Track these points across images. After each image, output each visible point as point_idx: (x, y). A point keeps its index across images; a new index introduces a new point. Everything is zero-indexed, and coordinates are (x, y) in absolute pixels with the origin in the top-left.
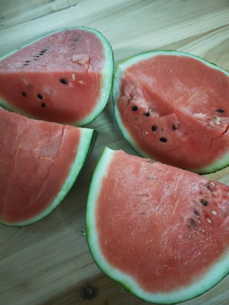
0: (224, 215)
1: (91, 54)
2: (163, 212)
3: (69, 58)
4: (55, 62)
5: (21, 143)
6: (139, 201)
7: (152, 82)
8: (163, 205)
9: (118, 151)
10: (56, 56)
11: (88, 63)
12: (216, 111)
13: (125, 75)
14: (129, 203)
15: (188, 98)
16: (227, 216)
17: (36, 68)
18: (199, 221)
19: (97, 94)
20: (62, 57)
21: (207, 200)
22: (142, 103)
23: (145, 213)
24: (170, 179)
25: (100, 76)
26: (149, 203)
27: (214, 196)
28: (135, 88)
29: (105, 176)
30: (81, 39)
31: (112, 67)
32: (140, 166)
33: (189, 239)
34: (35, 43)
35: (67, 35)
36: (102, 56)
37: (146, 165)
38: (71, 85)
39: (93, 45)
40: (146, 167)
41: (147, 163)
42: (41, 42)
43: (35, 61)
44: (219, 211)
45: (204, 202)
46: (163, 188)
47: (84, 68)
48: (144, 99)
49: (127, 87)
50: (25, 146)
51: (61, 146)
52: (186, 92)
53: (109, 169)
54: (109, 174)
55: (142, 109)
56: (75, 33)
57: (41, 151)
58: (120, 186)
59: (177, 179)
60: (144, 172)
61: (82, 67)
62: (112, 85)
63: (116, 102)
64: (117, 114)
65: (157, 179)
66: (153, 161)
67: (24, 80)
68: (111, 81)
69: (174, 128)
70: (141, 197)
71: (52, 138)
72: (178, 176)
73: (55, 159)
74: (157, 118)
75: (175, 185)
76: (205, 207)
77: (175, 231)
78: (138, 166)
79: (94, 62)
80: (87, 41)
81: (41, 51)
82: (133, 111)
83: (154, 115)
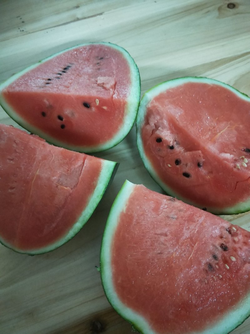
0: (243, 262)
1: (117, 76)
2: (180, 254)
3: (93, 80)
4: (78, 83)
5: (39, 169)
6: (158, 240)
7: (179, 114)
8: (181, 246)
9: (138, 185)
10: (79, 75)
11: (114, 88)
12: (244, 151)
13: (152, 105)
14: (146, 242)
15: (216, 134)
16: (246, 263)
17: (58, 88)
18: (217, 267)
19: (121, 121)
20: (86, 77)
21: (227, 245)
22: (167, 136)
23: (162, 253)
24: (190, 219)
25: (125, 103)
26: (167, 244)
27: (234, 241)
28: (162, 119)
29: (123, 210)
30: (107, 57)
31: (138, 94)
32: (161, 204)
33: (205, 284)
34: (58, 57)
35: (92, 51)
36: (129, 81)
37: (166, 203)
38: (93, 109)
39: (120, 67)
40: (167, 205)
41: (168, 201)
42: (64, 56)
43: (57, 79)
44: (239, 258)
45: (224, 247)
46: (183, 229)
47: (109, 93)
48: (169, 131)
49: (152, 116)
50: (42, 173)
51: (81, 176)
52: (214, 127)
53: (128, 203)
54: (128, 209)
55: (166, 141)
56: (101, 50)
57: (59, 180)
58: (138, 223)
59: (198, 221)
60: (164, 210)
61: (107, 91)
62: (137, 114)
63: (139, 130)
64: (139, 142)
65: (177, 219)
66: (174, 199)
67: (45, 101)
68: (137, 109)
69: (199, 165)
70: (160, 236)
71: (72, 168)
72: (199, 217)
73: (74, 189)
74: (181, 153)
75: (195, 227)
76: (224, 252)
77: (192, 274)
78: (158, 203)
79: (120, 86)
80: (114, 60)
81: (64, 67)
82: (156, 142)
83: (179, 149)
